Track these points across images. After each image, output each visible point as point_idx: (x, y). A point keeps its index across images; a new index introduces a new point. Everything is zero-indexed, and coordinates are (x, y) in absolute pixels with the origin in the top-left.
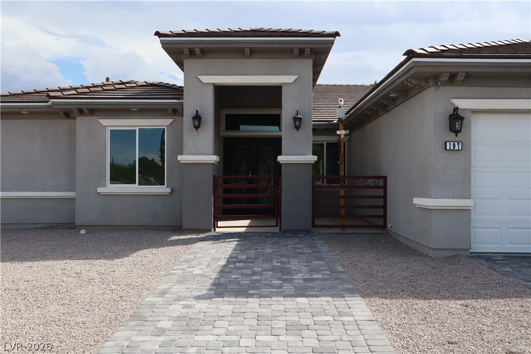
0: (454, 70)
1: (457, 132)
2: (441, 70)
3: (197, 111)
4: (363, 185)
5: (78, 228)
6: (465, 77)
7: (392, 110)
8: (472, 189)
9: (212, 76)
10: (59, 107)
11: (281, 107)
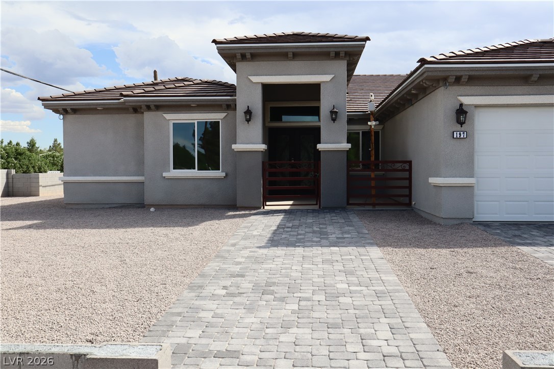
0: (458, 74)
1: (462, 124)
2: (448, 74)
3: (248, 106)
4: (391, 168)
5: (146, 207)
6: (468, 79)
7: (416, 104)
8: (476, 168)
9: (261, 77)
10: (130, 104)
11: (320, 100)
